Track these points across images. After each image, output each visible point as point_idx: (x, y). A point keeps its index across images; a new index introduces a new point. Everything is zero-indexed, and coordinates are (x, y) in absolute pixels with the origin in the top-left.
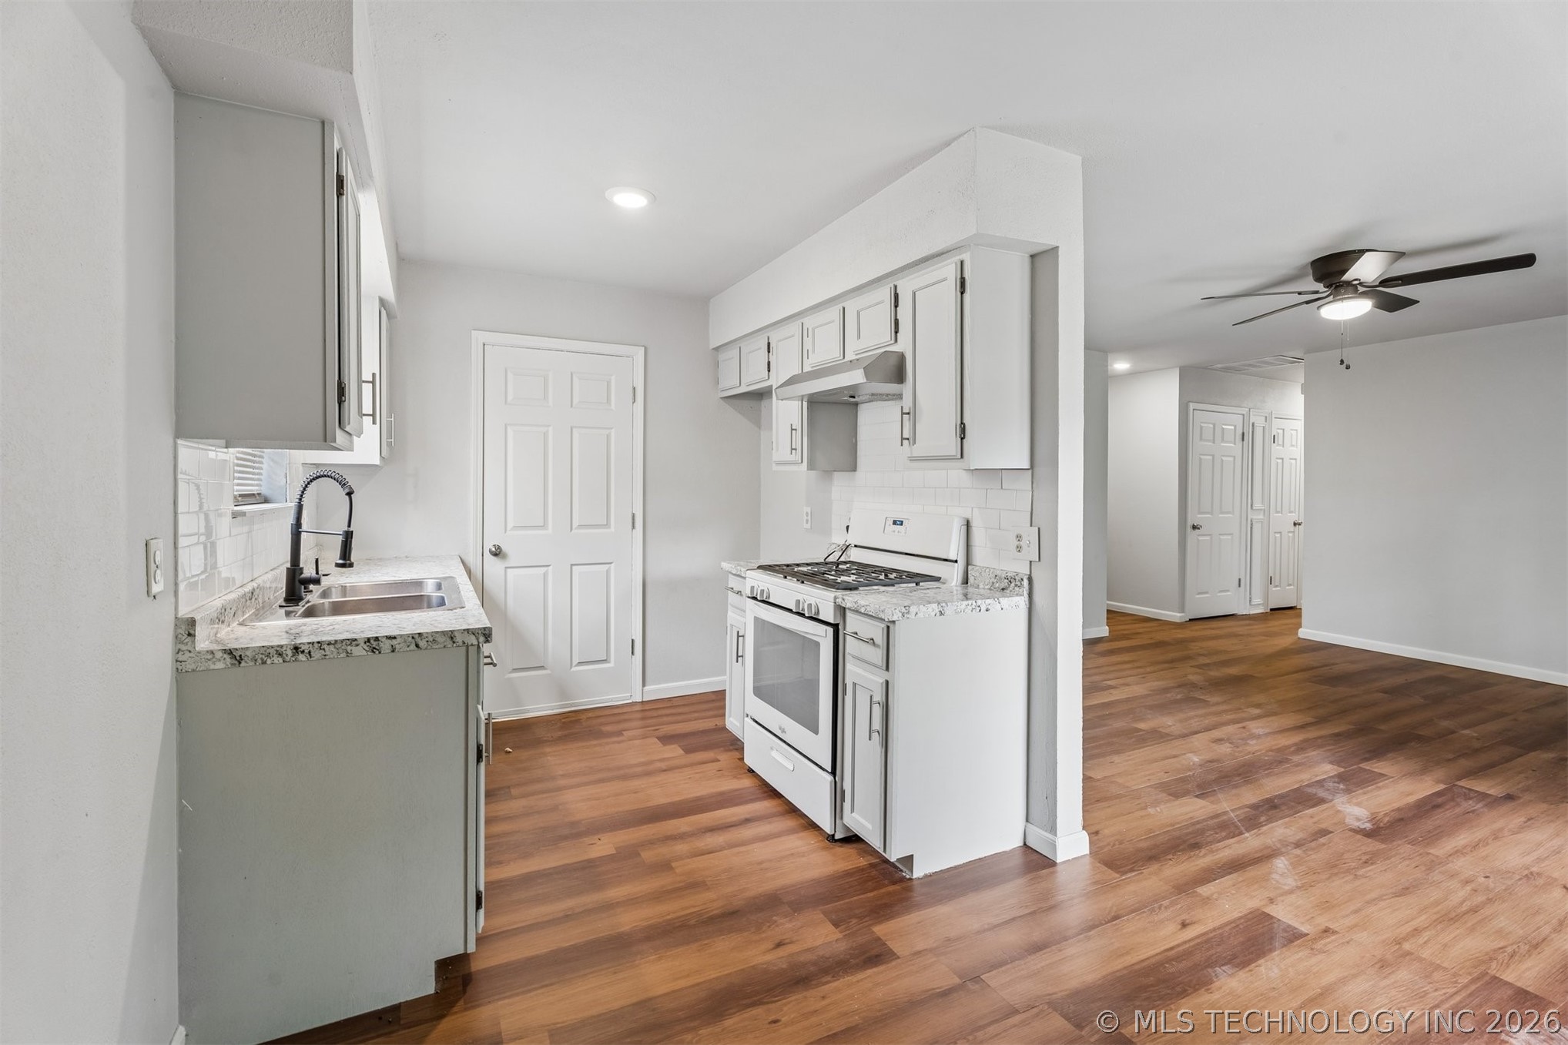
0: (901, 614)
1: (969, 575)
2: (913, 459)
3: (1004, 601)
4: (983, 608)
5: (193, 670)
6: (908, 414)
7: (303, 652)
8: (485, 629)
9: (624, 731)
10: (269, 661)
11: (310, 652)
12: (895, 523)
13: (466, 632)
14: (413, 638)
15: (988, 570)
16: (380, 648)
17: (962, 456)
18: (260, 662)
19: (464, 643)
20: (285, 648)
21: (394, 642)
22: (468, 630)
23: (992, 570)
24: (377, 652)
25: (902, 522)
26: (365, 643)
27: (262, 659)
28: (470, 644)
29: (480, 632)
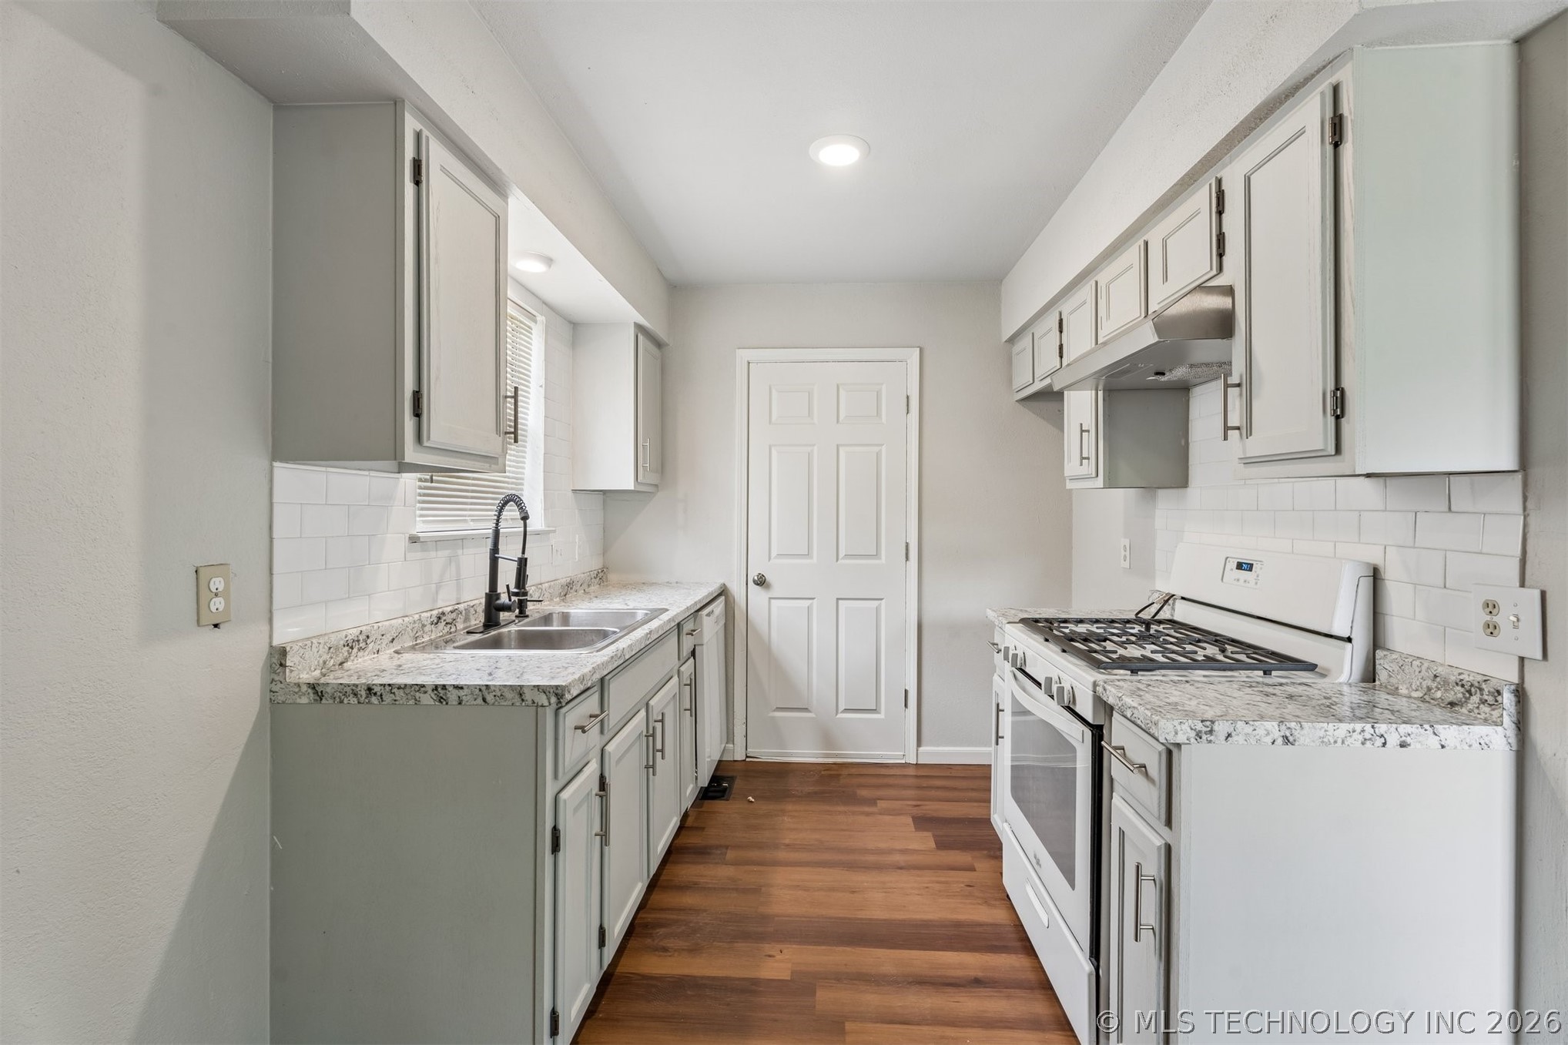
0: (1193, 734)
1: (1377, 666)
2: (1248, 462)
3: (1450, 733)
4: (1393, 740)
5: (284, 702)
6: (1239, 385)
7: (375, 694)
8: (557, 687)
9: (879, 799)
10: (346, 701)
11: (381, 695)
12: (1240, 566)
13: (536, 689)
14: (480, 690)
15: (1417, 663)
16: (448, 698)
17: (1338, 450)
18: (338, 700)
19: (534, 702)
20: (359, 687)
21: (461, 693)
22: (538, 687)
23: (1426, 665)
24: (444, 703)
25: (1252, 565)
26: (433, 690)
27: (340, 698)
28: (540, 704)
29: (552, 691)
